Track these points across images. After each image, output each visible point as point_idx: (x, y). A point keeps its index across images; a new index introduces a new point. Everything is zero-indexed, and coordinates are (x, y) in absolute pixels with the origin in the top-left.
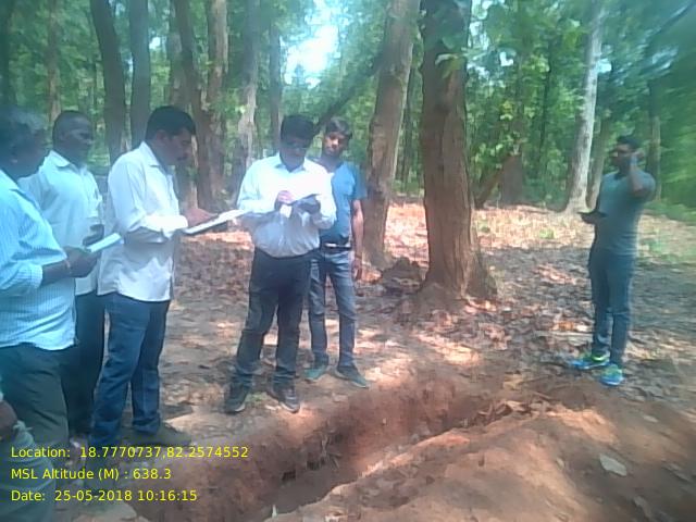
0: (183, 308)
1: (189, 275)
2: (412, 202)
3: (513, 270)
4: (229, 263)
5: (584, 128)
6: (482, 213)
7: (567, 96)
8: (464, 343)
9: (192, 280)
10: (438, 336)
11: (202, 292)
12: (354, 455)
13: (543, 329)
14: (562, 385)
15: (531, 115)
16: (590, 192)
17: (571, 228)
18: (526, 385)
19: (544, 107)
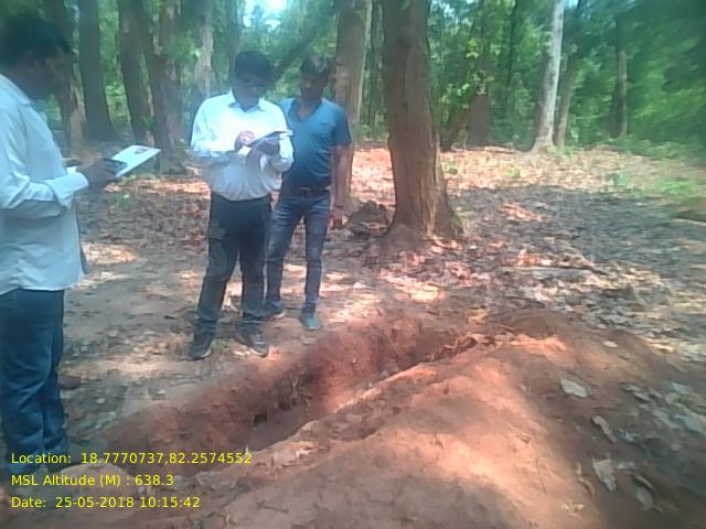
0: (145, 260)
1: (150, 227)
2: (379, 147)
3: (480, 210)
4: (191, 214)
5: (550, 65)
6: (450, 156)
7: (534, 33)
8: (431, 281)
9: (153, 232)
10: (406, 277)
11: (165, 245)
12: (325, 394)
13: (509, 265)
14: (525, 316)
15: (498, 52)
16: (556, 130)
17: (538, 167)
18: (491, 319)
19: (511, 45)
